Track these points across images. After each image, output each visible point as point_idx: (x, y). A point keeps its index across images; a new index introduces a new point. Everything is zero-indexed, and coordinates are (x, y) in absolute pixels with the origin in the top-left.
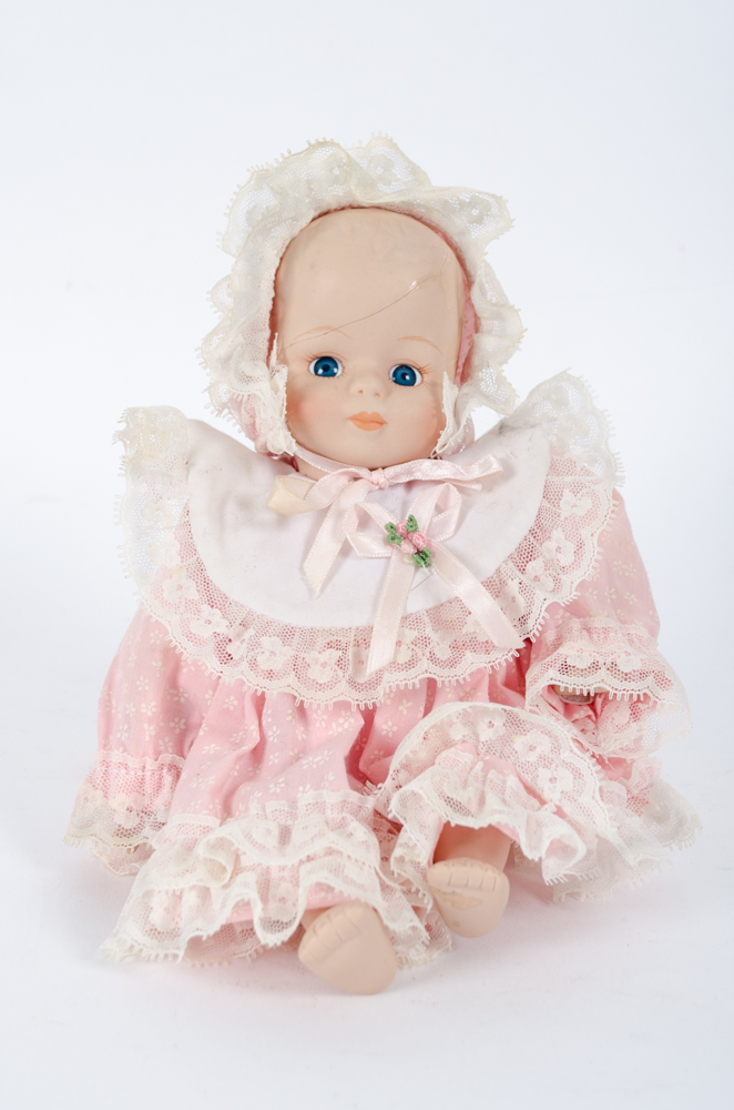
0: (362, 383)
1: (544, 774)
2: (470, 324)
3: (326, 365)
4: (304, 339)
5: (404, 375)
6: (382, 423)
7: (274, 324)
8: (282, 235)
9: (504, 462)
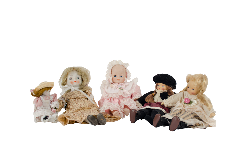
0: (118, 77)
1: (132, 104)
2: (127, 74)
3: (115, 76)
4: (113, 74)
5: (121, 76)
6: (119, 80)
7: (111, 74)
8: (112, 67)
9: (129, 84)
